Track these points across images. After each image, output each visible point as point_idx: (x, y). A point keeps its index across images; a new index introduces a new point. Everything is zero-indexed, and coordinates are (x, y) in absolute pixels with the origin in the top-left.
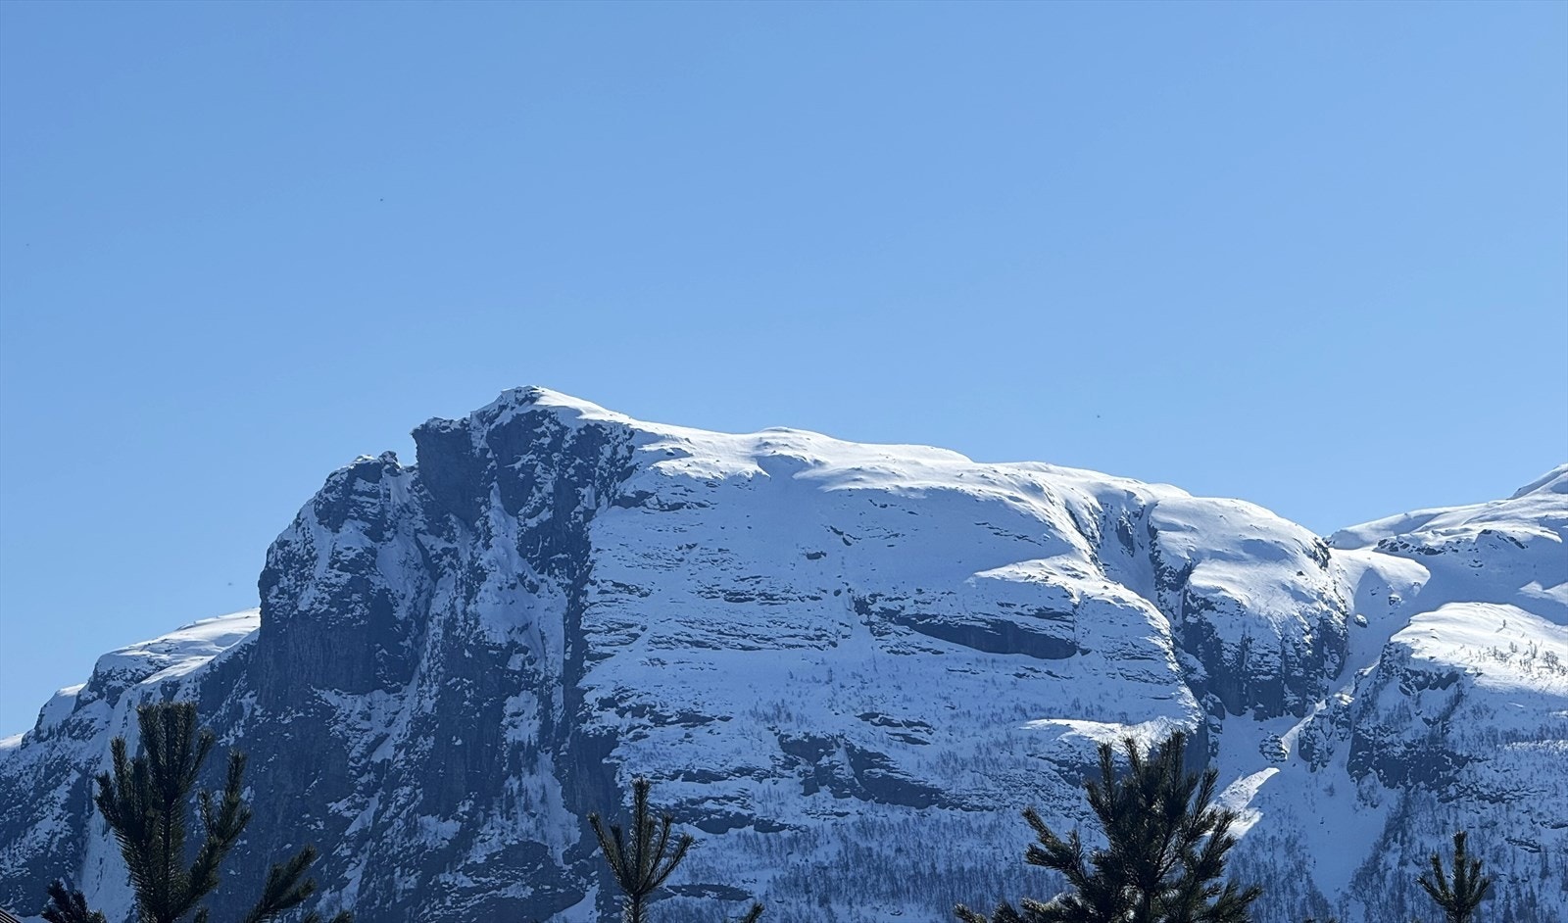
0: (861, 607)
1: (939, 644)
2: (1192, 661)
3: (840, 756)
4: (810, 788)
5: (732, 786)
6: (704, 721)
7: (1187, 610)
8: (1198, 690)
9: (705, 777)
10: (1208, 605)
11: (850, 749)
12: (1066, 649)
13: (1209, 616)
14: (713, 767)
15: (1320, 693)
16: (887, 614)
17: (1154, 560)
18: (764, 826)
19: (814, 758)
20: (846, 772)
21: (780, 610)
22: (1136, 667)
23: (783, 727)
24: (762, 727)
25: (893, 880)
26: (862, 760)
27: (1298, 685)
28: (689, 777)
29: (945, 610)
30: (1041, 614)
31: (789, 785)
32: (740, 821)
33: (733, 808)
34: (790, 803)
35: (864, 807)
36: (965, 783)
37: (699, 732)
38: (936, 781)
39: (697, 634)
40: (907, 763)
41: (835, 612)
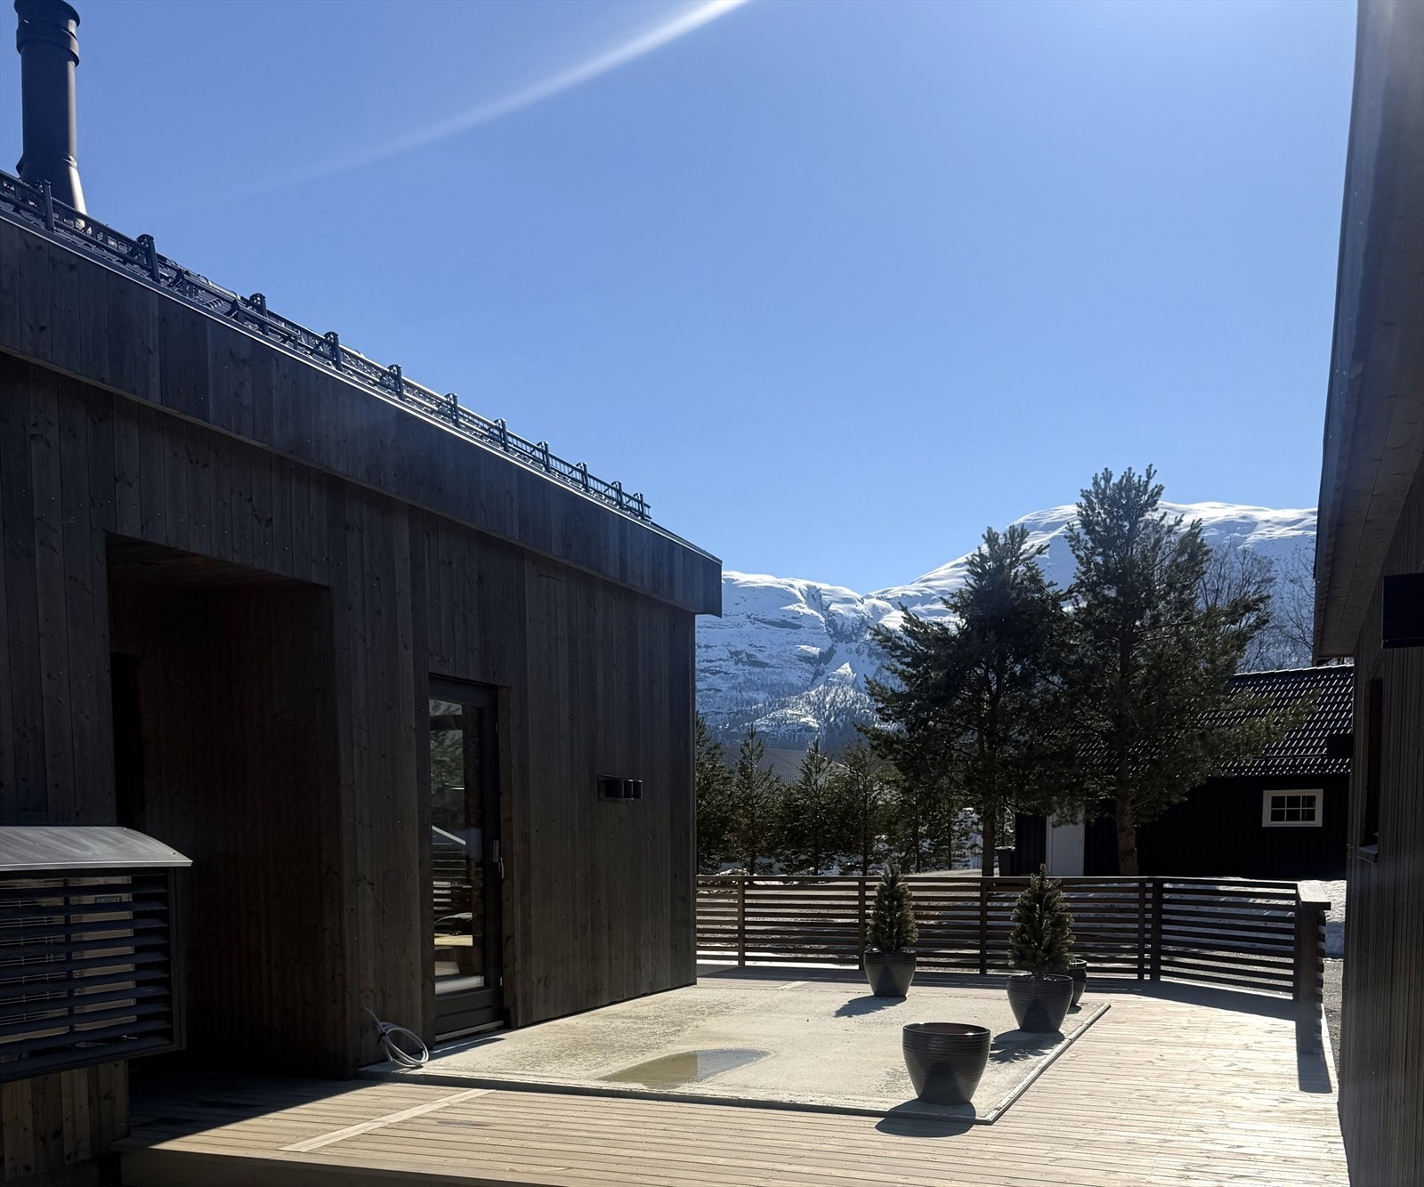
0: (749, 617)
1: (768, 626)
2: (830, 629)
3: (744, 655)
4: (737, 664)
5: (717, 664)
6: (711, 647)
7: (829, 616)
8: (831, 636)
9: (711, 661)
10: (834, 615)
11: (746, 653)
12: (800, 627)
13: (834, 617)
14: (713, 659)
15: (861, 636)
16: (755, 619)
17: (821, 603)
18: (726, 673)
19: (737, 656)
20: (745, 659)
22: (817, 632)
23: (730, 648)
24: (725, 648)
25: (757, 686)
26: (749, 656)
27: (856, 635)
28: (707, 661)
29: (769, 618)
30: (793, 618)
31: (731, 663)
32: (720, 672)
33: (718, 669)
34: (731, 667)
35: (750, 668)
36: (775, 661)
37: (709, 650)
38: (767, 661)
39: (709, 625)
40: (760, 657)
41: (742, 618)
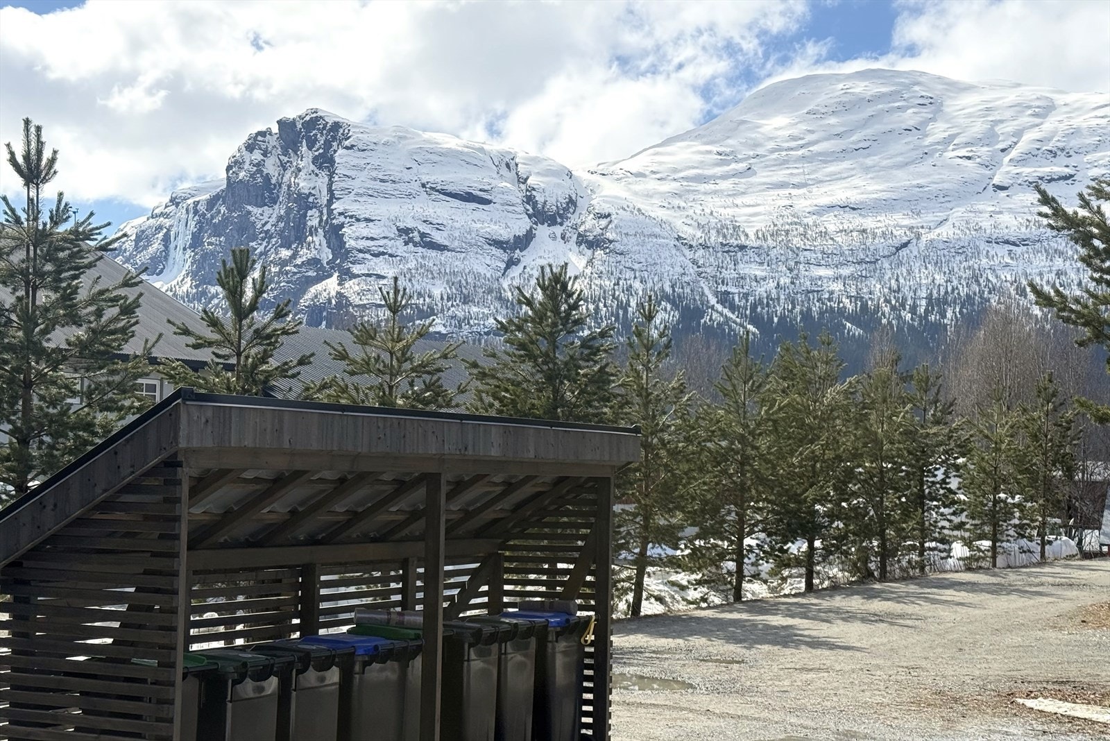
0: (423, 186)
1: (448, 199)
2: (528, 207)
3: (416, 234)
4: (406, 243)
5: (382, 242)
6: (372, 221)
7: (527, 190)
8: (530, 216)
9: (372, 239)
10: (534, 189)
11: (419, 232)
12: (488, 202)
13: (534, 193)
14: (375, 236)
15: (567, 218)
16: (432, 188)
17: (517, 174)
18: (391, 256)
19: (407, 234)
20: (417, 239)
21: (397, 186)
22: (511, 208)
23: (398, 224)
24: (391, 224)
25: (432, 274)
26: (423, 235)
27: (561, 216)
28: (367, 239)
29: (450, 188)
30: (481, 190)
31: (400, 242)
32: (383, 254)
33: (381, 249)
34: (398, 247)
35: (424, 250)
36: (456, 244)
37: (371, 224)
38: (446, 243)
39: (370, 192)
40: (438, 237)
41: (416, 186)
